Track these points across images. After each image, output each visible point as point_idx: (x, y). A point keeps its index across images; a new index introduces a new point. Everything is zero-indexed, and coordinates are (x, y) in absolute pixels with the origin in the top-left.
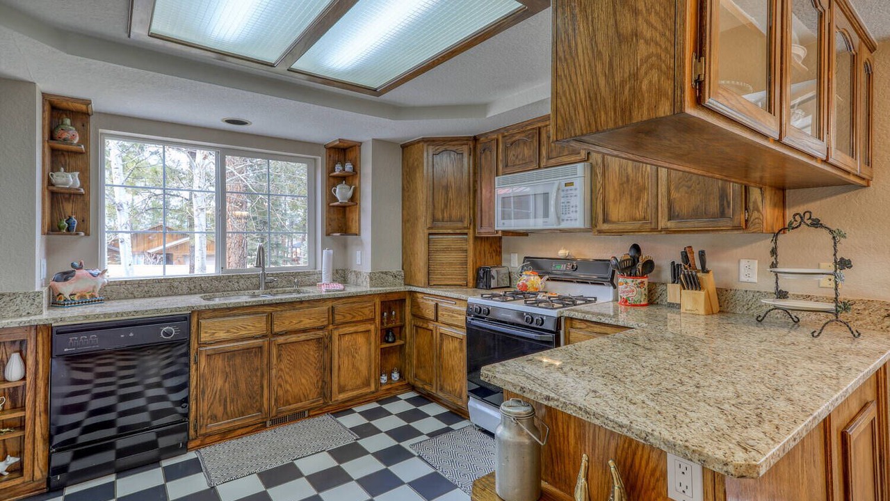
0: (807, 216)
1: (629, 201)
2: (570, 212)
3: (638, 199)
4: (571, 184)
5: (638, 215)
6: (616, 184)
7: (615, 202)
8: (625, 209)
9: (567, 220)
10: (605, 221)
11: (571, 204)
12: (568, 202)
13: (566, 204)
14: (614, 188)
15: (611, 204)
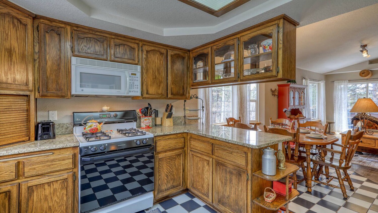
0: (195, 96)
1: (156, 86)
2: (134, 88)
3: (160, 86)
4: (135, 74)
5: (159, 92)
6: (151, 78)
7: (151, 86)
8: (155, 89)
9: (133, 92)
10: (147, 93)
11: (135, 84)
12: (134, 83)
13: (132, 84)
14: (150, 80)
15: (149, 86)
